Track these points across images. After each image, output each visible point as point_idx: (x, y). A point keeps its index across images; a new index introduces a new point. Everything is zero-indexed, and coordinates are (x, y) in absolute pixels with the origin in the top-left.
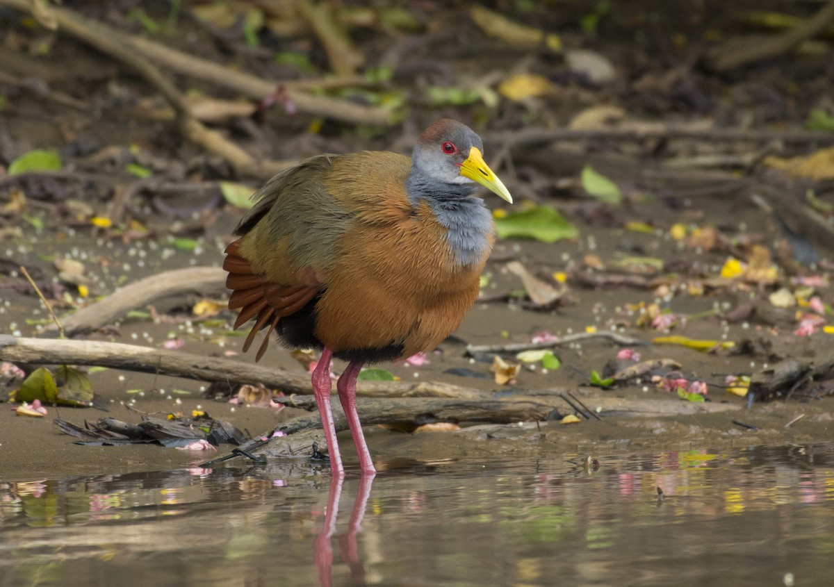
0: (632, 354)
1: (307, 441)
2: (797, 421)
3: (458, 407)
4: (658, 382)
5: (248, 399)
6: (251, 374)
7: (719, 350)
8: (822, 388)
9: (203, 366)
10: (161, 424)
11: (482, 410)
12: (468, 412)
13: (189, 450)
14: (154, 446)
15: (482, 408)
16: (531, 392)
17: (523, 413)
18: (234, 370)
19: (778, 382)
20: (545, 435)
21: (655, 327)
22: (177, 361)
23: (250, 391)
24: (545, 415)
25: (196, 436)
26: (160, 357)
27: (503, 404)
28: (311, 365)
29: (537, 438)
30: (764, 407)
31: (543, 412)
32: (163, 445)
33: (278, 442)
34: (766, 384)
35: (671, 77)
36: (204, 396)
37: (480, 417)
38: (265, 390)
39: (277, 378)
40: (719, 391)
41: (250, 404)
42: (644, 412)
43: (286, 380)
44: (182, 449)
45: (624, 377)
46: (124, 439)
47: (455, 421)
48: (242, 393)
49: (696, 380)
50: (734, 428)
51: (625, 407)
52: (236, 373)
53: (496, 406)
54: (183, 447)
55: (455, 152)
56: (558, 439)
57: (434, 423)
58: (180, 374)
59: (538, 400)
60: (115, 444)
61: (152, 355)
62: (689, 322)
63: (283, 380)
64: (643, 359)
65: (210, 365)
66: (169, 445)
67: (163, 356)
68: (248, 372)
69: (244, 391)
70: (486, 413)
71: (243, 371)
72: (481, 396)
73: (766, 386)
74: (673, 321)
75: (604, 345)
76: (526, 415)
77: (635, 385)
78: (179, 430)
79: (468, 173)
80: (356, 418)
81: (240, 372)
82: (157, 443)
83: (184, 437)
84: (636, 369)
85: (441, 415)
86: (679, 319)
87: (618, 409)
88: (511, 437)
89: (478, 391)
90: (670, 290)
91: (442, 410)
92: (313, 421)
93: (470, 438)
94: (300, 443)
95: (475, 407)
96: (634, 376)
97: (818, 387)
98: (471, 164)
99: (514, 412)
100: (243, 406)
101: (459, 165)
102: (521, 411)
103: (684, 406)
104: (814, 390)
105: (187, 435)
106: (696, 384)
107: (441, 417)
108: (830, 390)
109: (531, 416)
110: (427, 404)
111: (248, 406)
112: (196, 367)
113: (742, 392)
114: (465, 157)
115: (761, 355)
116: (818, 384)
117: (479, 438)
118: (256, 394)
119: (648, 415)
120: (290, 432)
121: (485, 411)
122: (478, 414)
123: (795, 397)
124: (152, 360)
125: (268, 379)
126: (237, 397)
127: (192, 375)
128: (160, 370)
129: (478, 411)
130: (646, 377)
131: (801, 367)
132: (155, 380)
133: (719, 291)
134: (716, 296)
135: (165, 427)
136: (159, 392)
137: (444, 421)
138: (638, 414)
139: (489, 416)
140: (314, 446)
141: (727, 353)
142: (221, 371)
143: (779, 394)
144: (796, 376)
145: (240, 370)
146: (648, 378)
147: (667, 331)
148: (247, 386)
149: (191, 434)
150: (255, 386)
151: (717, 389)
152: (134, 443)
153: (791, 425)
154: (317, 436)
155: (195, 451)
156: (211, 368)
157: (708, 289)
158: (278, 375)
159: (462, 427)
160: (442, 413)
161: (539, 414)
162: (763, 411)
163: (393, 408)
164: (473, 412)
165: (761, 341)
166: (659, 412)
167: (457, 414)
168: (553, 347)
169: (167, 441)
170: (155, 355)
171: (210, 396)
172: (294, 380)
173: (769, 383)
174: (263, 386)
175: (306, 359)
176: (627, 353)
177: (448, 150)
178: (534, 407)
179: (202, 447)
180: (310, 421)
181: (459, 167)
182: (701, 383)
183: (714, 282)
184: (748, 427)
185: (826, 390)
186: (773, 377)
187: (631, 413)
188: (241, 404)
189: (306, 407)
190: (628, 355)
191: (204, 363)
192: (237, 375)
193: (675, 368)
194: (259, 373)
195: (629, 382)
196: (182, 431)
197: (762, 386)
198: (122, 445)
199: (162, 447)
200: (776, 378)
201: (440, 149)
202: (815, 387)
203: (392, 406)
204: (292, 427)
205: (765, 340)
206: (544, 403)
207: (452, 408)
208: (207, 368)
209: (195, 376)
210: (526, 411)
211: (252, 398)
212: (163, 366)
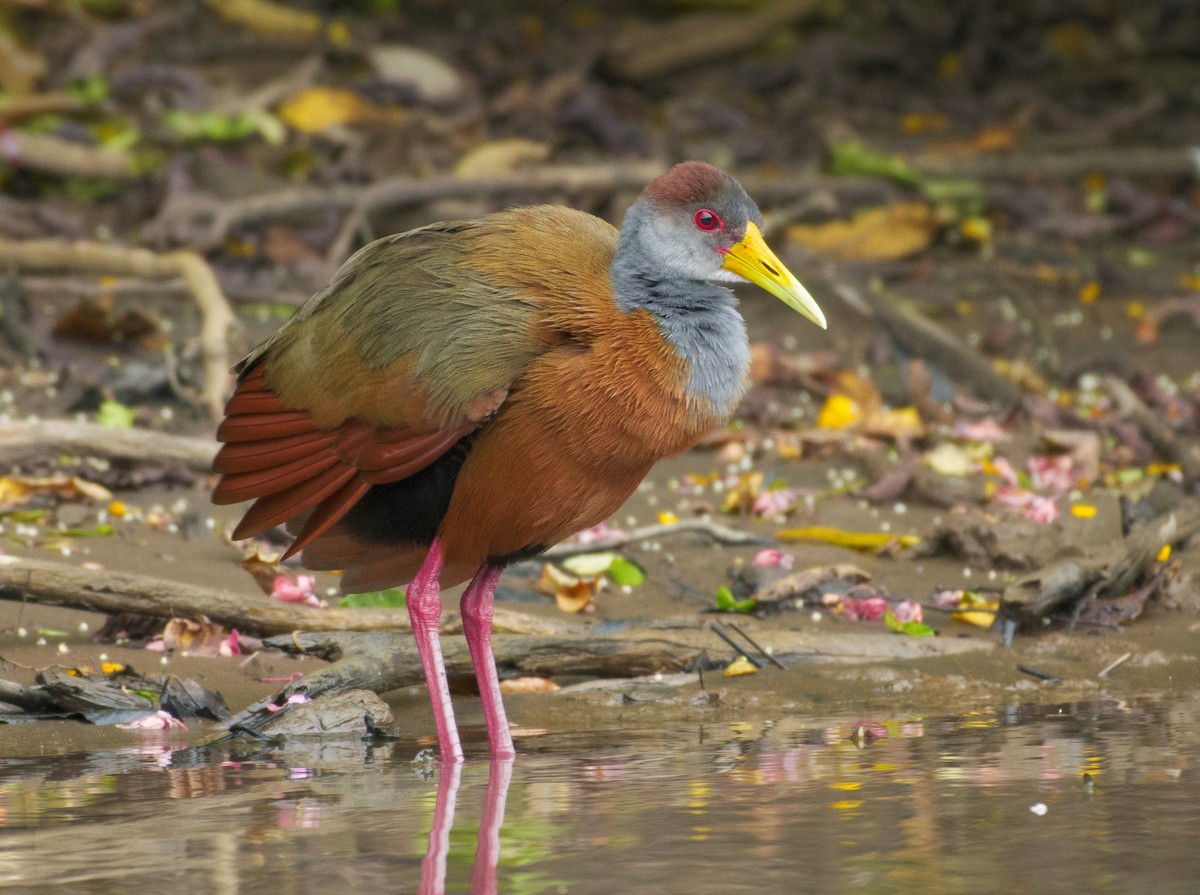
0: (779, 556)
1: (347, 710)
2: (1118, 666)
3: (552, 650)
4: (833, 605)
5: (181, 644)
6: (179, 599)
7: (895, 550)
8: (1116, 610)
9: (101, 586)
10: (80, 686)
11: (588, 655)
12: (567, 658)
13: (141, 729)
14: (76, 724)
15: (587, 651)
16: (656, 623)
17: (652, 659)
18: (153, 593)
19: (1049, 601)
20: (717, 696)
21: (759, 513)
22: (57, 578)
23: (183, 627)
24: (685, 662)
25: (137, 705)
26: (30, 571)
27: (620, 644)
28: (277, 581)
29: (704, 702)
30: (1040, 644)
31: (682, 658)
32: (89, 722)
33: (300, 712)
34: (1030, 604)
35: (555, 89)
36: (96, 640)
37: (585, 667)
38: (210, 626)
39: (224, 605)
40: (944, 620)
41: (187, 650)
42: (839, 655)
43: (239, 609)
44: (127, 727)
45: (774, 597)
46: (15, 713)
47: (545, 673)
48: (169, 633)
49: (902, 600)
50: (1026, 678)
51: (809, 647)
52: (156, 598)
53: (610, 648)
54: (128, 724)
55: (718, 226)
56: (744, 701)
57: (516, 678)
58: (61, 602)
59: (673, 637)
60: (9, 721)
61: (17, 569)
62: (818, 504)
63: (233, 608)
64: (800, 566)
65: (111, 584)
66: (101, 721)
67: (34, 570)
68: (175, 596)
69: (172, 628)
70: (595, 660)
71: (167, 595)
72: (570, 632)
73: (1029, 608)
74: (791, 502)
75: (694, 544)
76: (656, 662)
77: (794, 609)
78: (109, 695)
79: (738, 266)
80: (491, 664)
81: (163, 596)
82: (80, 718)
83: (118, 707)
84: (794, 582)
85: (526, 664)
86: (801, 498)
87: (799, 650)
88: (663, 699)
89: (564, 622)
90: (745, 452)
91: (528, 656)
92: (344, 676)
93: (595, 703)
94: (337, 714)
95: (577, 649)
96: (792, 596)
97: (1109, 609)
98: (746, 251)
99: (638, 657)
100: (175, 654)
101: (723, 250)
102: (648, 656)
103: (904, 644)
104: (1103, 614)
105: (122, 704)
106: (904, 606)
107: (527, 667)
108: (1130, 614)
109: (664, 664)
110: (507, 646)
111: (185, 654)
112: (89, 588)
113: (984, 619)
114: (737, 239)
115: (976, 556)
116: (1108, 604)
117: (611, 703)
118: (194, 633)
119: (846, 660)
120: (315, 695)
121: (594, 656)
122: (582, 662)
123: (1081, 626)
124: (16, 577)
125: (208, 607)
126: (161, 639)
127: (83, 602)
128: (28, 595)
129: (583, 657)
130: (812, 598)
131: (1085, 573)
132: (21, 611)
133: (827, 451)
134: (822, 458)
135: (86, 691)
136: (16, 633)
137: (531, 674)
138: (830, 660)
139: (599, 666)
140: (367, 719)
141: (909, 554)
142: (131, 594)
143: (1047, 621)
144: (1076, 589)
145: (162, 593)
146: (815, 598)
147: (781, 519)
148: (178, 620)
149: (129, 702)
150: (194, 621)
151: (940, 614)
152: (40, 719)
153: (1110, 674)
154: (362, 701)
155: (150, 730)
156: (115, 590)
157: (809, 449)
158: (226, 601)
159: (563, 684)
160: (528, 660)
161: (675, 661)
162: (1039, 650)
163: (457, 653)
164: (574, 658)
165: (975, 533)
166: (863, 656)
167: (551, 662)
168: (618, 548)
169: (96, 715)
170: (20, 569)
171: (106, 639)
172: (251, 609)
173: (1033, 603)
174: (206, 620)
175: (267, 571)
176: (772, 555)
177: (705, 224)
178: (668, 648)
179: (162, 723)
180: (340, 676)
181: (724, 255)
182: (912, 604)
183: (817, 436)
184: (1043, 678)
185: (1123, 614)
186: (1040, 592)
187: (819, 658)
188: (170, 651)
189: (320, 653)
190: (774, 559)
191: (102, 581)
192: (157, 601)
193: (861, 579)
194: (193, 598)
195: (782, 605)
196: (114, 696)
197: (1023, 609)
198: (21, 722)
199: (91, 726)
200: (1045, 594)
201: (690, 222)
202: (1105, 609)
203: (456, 650)
204: (314, 686)
205: (984, 531)
206: (683, 641)
207: (543, 651)
208: (107, 590)
209: (87, 605)
210: (656, 656)
211: (187, 641)
212: (34, 588)
